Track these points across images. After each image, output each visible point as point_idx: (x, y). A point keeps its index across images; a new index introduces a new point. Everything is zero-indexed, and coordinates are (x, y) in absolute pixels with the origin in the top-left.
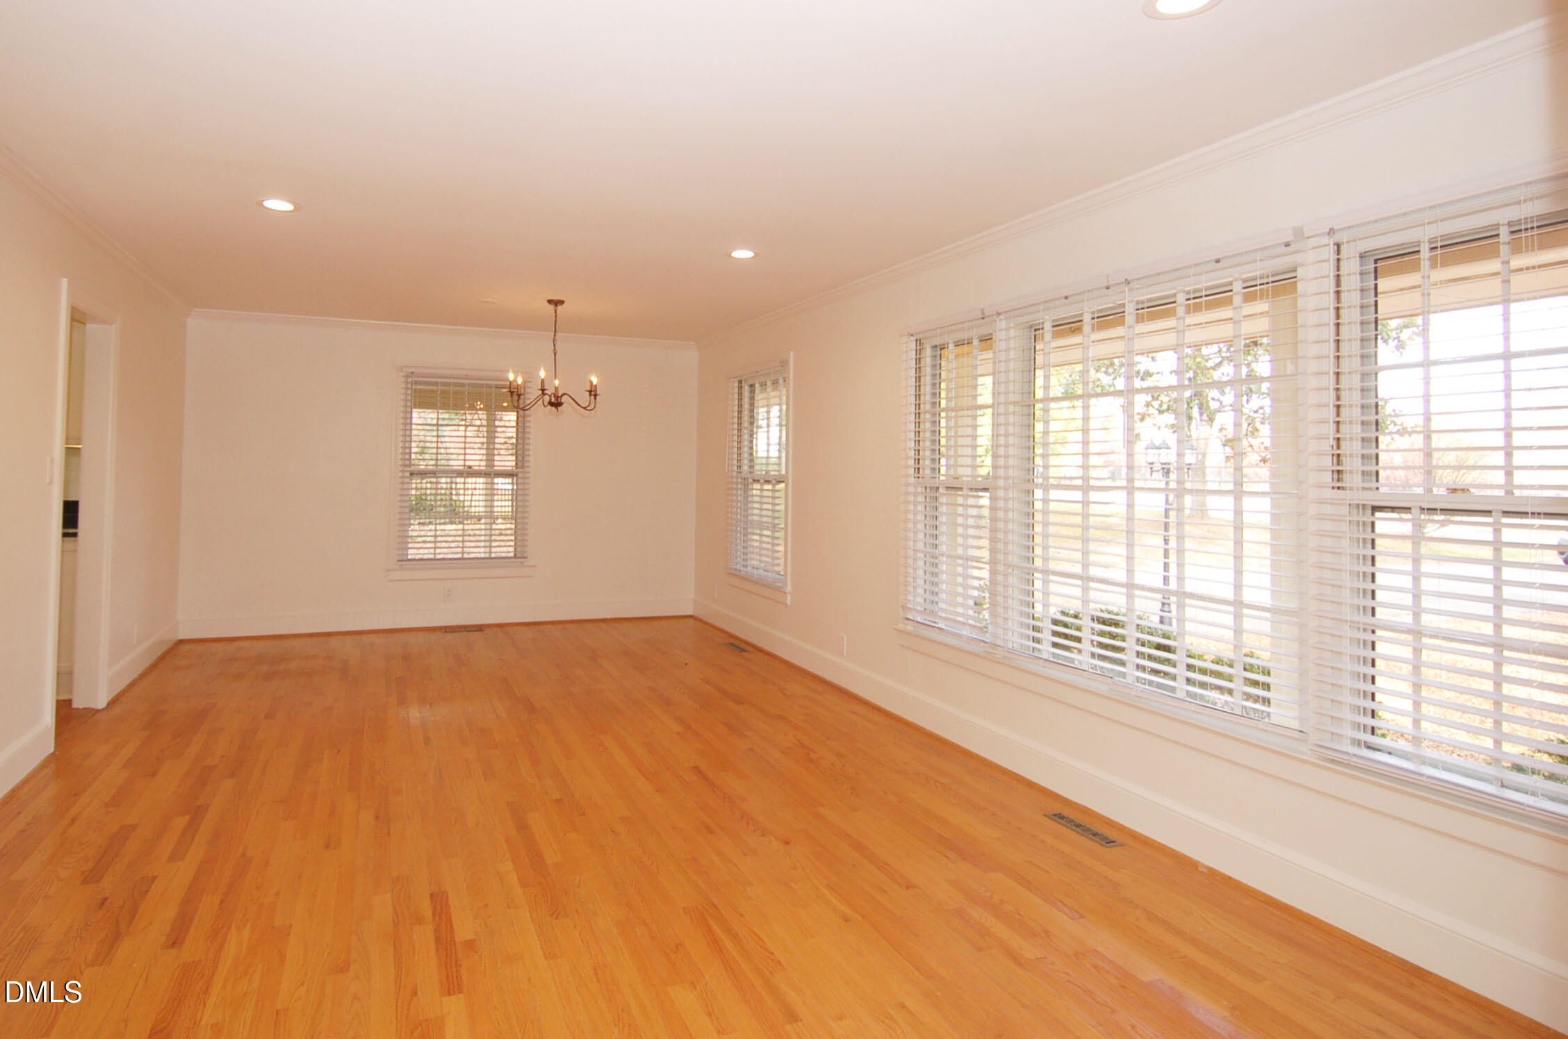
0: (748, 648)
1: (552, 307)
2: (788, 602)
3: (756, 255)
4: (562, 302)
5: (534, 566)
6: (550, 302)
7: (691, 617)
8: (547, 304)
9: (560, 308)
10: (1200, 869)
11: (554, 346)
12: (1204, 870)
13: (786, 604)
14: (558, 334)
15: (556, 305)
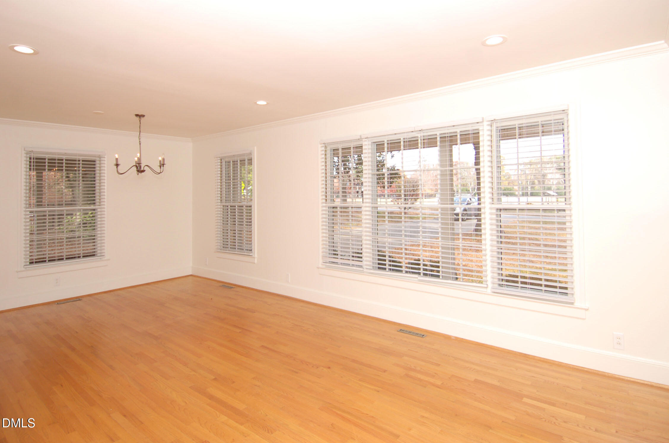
0: (234, 287)
1: (138, 118)
2: (256, 262)
3: (268, 104)
4: (143, 116)
5: (109, 260)
6: (137, 115)
7: (191, 275)
8: (135, 116)
9: (142, 119)
10: (452, 338)
11: (139, 139)
12: (454, 338)
13: (255, 263)
14: (141, 133)
15: (140, 118)
